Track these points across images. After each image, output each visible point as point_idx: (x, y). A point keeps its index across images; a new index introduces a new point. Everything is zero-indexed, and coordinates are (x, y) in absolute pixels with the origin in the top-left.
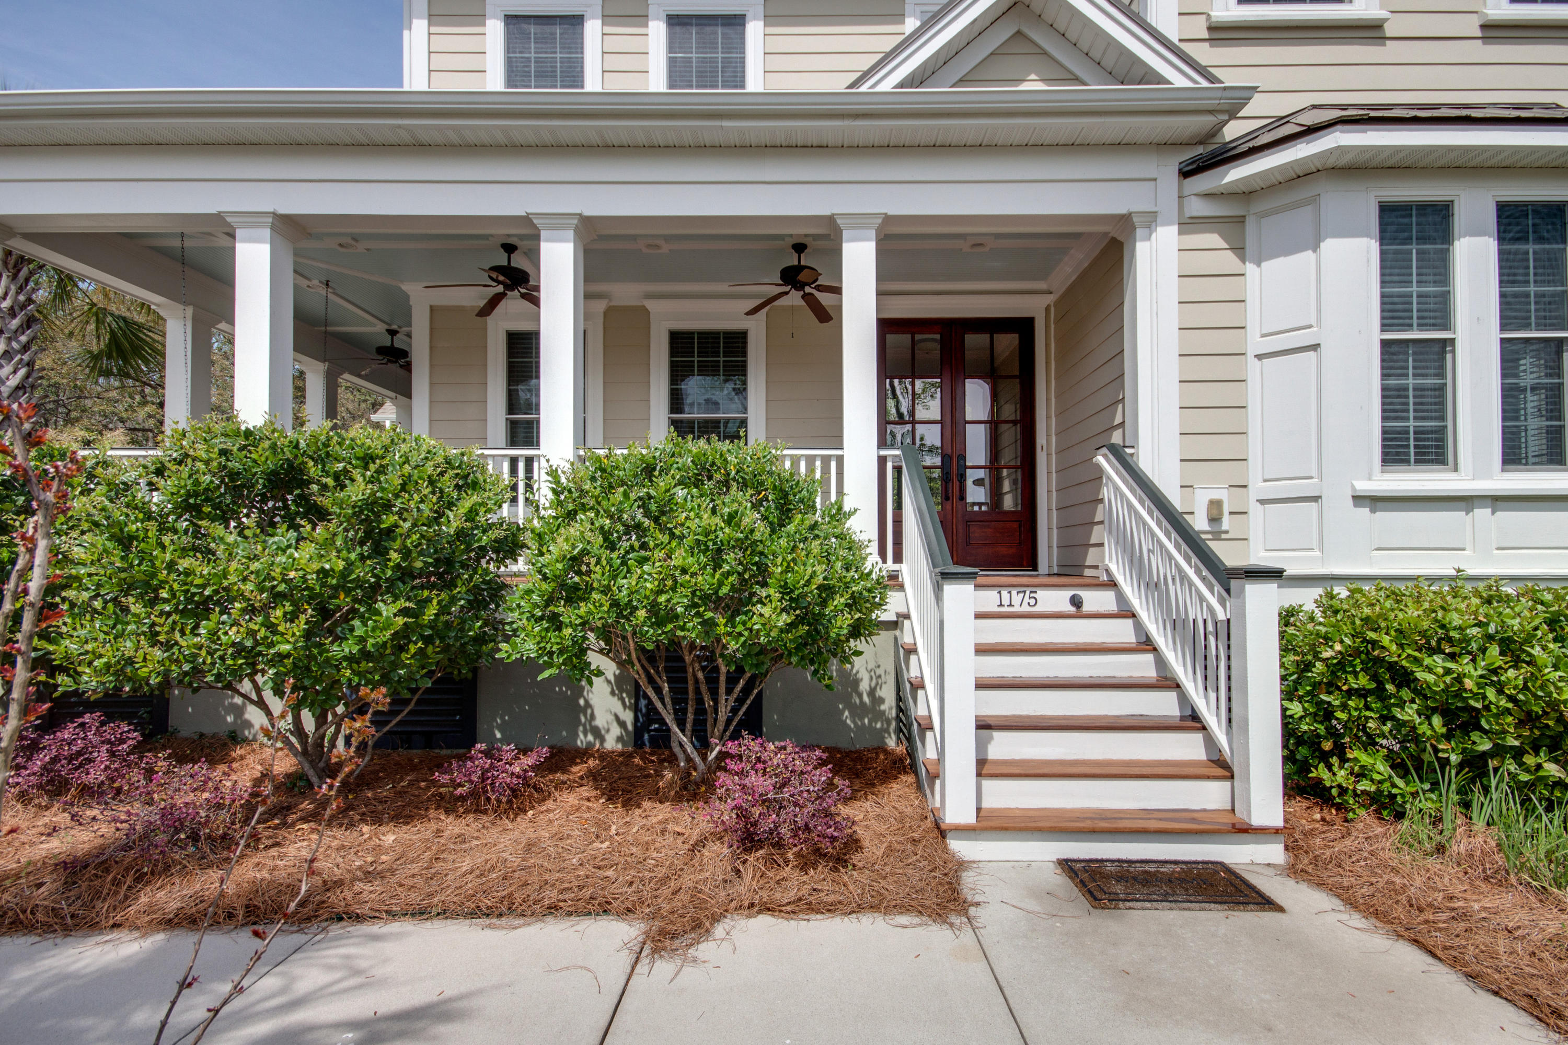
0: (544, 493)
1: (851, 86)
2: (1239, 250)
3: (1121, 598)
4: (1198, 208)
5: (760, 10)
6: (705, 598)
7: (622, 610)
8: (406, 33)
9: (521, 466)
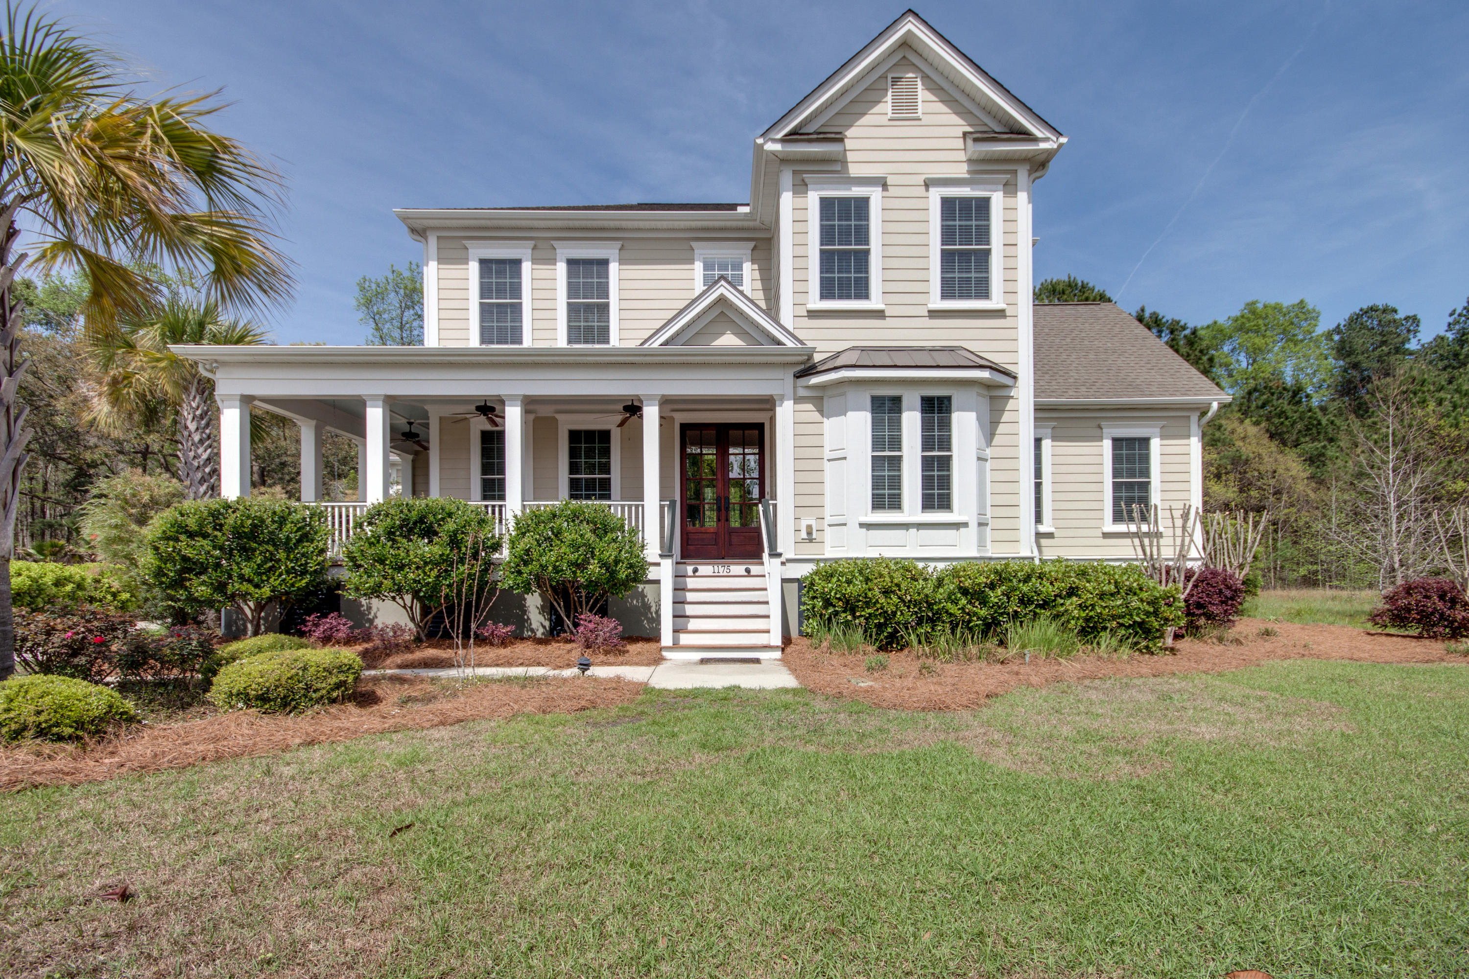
0: (512, 525)
1: (642, 344)
2: (821, 411)
4: (802, 392)
5: (616, 258)
6: (572, 564)
7: (543, 567)
8: (425, 268)
9: (497, 509)
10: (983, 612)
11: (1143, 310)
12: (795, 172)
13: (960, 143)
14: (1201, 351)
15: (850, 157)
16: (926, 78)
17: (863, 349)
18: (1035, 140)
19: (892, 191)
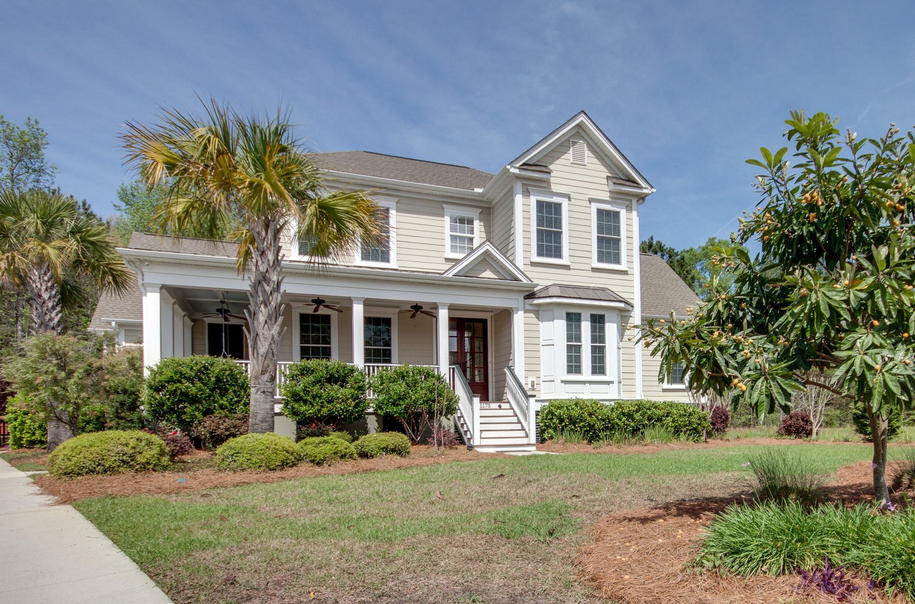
2: (538, 318)
3: (511, 405)
4: (528, 307)
5: (395, 207)
10: (632, 424)
11: (652, 239)
12: (523, 184)
13: (605, 181)
14: (687, 272)
15: (552, 180)
16: (589, 145)
17: (561, 286)
18: (641, 188)
19: (573, 201)
